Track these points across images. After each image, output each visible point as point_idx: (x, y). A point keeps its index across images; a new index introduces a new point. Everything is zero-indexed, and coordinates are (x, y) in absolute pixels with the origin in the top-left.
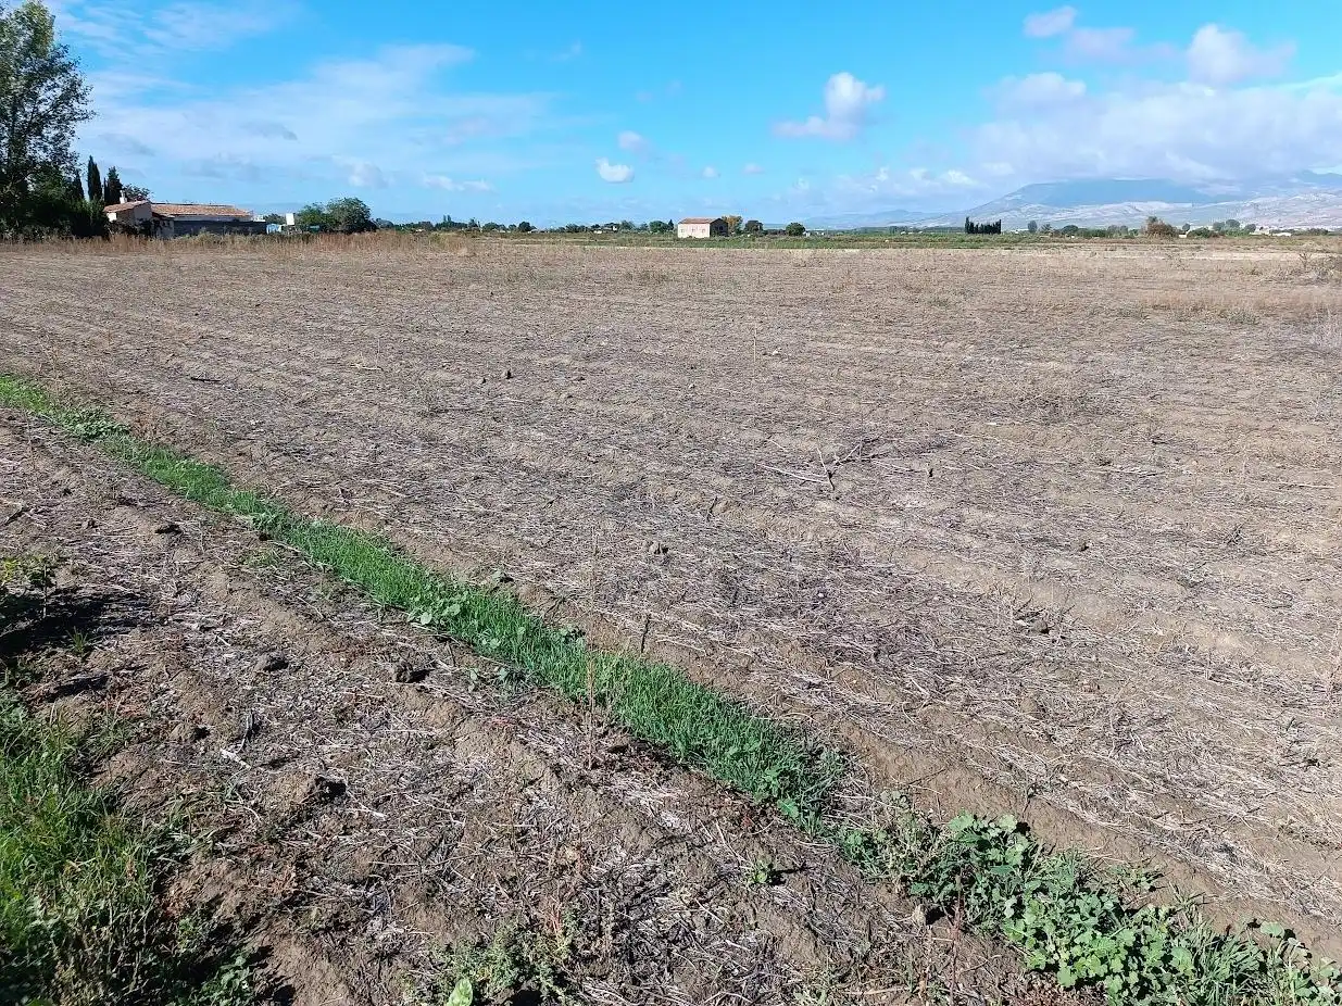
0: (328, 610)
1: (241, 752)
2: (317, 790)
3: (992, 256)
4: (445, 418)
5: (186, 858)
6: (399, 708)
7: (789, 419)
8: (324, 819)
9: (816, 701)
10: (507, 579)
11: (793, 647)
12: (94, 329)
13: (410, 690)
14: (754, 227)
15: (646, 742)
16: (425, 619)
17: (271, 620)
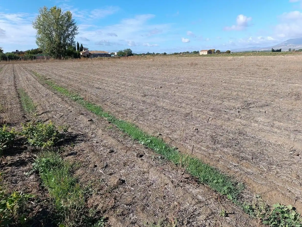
0: (122, 140)
1: (103, 171)
2: (119, 181)
3: (279, 57)
4: (147, 97)
5: (92, 194)
6: (137, 163)
7: (228, 98)
8: (120, 188)
9: (236, 170)
10: (161, 135)
11: (230, 156)
12: (77, 77)
13: (139, 159)
14: (218, 52)
15: (193, 177)
16: (143, 143)
17: (111, 141)
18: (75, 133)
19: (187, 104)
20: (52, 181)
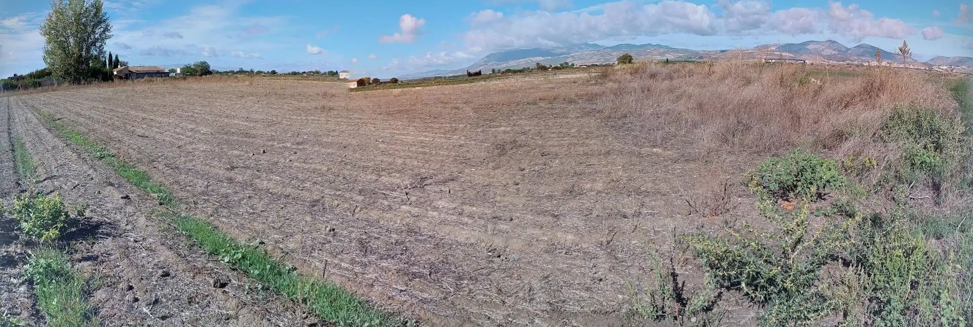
1: (150, 310)
6: (215, 299)
10: (263, 243)
12: (106, 116)
13: (219, 291)
16: (226, 260)
18: (96, 220)
19: (315, 183)
20: (53, 303)
